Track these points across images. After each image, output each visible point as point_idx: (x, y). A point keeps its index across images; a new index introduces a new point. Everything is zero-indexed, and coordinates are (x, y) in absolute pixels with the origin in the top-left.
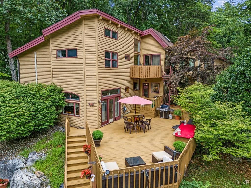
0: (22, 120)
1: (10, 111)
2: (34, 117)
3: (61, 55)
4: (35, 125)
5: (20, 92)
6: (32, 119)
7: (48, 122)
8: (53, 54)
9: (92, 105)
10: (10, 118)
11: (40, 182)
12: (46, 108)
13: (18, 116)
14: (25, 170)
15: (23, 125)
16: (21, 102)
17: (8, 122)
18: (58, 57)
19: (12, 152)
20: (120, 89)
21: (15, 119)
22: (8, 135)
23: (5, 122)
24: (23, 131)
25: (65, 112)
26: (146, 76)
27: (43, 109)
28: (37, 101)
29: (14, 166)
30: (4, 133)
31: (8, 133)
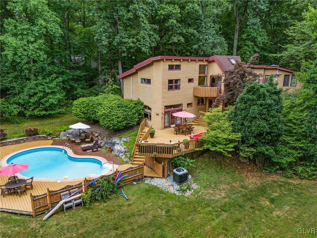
0: (120, 120)
1: (114, 114)
2: (126, 119)
3: (144, 81)
4: (126, 123)
5: (120, 104)
6: (125, 120)
7: (133, 122)
8: (140, 80)
9: (157, 115)
10: (114, 118)
11: (124, 150)
12: (132, 114)
13: (118, 118)
14: (119, 145)
15: (120, 122)
16: (120, 110)
17: (113, 120)
18: (142, 82)
19: (115, 136)
20: (182, 104)
21: (116, 119)
22: (113, 127)
23: (112, 120)
24: (120, 125)
25: (145, 117)
26: (205, 95)
27: (131, 115)
28: (128, 110)
29: (115, 142)
30: (112, 125)
31: (113, 125)
